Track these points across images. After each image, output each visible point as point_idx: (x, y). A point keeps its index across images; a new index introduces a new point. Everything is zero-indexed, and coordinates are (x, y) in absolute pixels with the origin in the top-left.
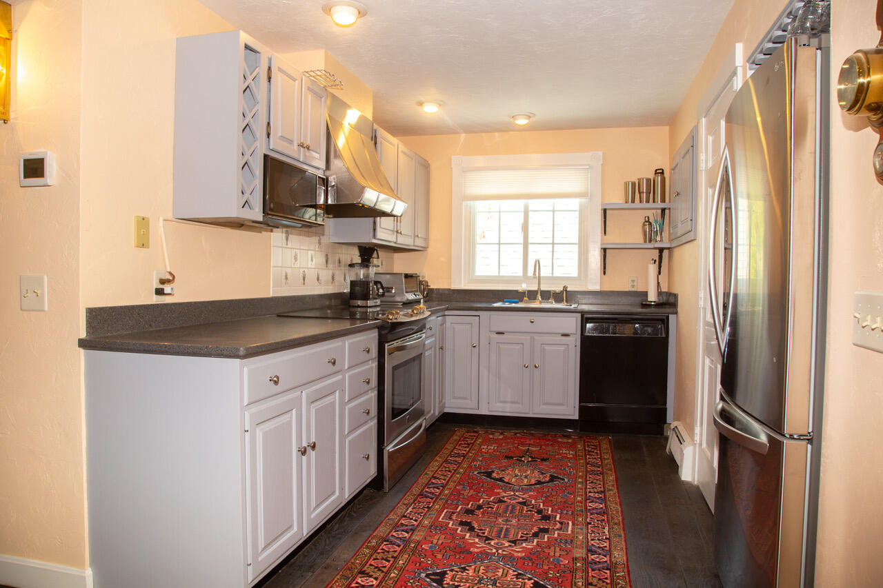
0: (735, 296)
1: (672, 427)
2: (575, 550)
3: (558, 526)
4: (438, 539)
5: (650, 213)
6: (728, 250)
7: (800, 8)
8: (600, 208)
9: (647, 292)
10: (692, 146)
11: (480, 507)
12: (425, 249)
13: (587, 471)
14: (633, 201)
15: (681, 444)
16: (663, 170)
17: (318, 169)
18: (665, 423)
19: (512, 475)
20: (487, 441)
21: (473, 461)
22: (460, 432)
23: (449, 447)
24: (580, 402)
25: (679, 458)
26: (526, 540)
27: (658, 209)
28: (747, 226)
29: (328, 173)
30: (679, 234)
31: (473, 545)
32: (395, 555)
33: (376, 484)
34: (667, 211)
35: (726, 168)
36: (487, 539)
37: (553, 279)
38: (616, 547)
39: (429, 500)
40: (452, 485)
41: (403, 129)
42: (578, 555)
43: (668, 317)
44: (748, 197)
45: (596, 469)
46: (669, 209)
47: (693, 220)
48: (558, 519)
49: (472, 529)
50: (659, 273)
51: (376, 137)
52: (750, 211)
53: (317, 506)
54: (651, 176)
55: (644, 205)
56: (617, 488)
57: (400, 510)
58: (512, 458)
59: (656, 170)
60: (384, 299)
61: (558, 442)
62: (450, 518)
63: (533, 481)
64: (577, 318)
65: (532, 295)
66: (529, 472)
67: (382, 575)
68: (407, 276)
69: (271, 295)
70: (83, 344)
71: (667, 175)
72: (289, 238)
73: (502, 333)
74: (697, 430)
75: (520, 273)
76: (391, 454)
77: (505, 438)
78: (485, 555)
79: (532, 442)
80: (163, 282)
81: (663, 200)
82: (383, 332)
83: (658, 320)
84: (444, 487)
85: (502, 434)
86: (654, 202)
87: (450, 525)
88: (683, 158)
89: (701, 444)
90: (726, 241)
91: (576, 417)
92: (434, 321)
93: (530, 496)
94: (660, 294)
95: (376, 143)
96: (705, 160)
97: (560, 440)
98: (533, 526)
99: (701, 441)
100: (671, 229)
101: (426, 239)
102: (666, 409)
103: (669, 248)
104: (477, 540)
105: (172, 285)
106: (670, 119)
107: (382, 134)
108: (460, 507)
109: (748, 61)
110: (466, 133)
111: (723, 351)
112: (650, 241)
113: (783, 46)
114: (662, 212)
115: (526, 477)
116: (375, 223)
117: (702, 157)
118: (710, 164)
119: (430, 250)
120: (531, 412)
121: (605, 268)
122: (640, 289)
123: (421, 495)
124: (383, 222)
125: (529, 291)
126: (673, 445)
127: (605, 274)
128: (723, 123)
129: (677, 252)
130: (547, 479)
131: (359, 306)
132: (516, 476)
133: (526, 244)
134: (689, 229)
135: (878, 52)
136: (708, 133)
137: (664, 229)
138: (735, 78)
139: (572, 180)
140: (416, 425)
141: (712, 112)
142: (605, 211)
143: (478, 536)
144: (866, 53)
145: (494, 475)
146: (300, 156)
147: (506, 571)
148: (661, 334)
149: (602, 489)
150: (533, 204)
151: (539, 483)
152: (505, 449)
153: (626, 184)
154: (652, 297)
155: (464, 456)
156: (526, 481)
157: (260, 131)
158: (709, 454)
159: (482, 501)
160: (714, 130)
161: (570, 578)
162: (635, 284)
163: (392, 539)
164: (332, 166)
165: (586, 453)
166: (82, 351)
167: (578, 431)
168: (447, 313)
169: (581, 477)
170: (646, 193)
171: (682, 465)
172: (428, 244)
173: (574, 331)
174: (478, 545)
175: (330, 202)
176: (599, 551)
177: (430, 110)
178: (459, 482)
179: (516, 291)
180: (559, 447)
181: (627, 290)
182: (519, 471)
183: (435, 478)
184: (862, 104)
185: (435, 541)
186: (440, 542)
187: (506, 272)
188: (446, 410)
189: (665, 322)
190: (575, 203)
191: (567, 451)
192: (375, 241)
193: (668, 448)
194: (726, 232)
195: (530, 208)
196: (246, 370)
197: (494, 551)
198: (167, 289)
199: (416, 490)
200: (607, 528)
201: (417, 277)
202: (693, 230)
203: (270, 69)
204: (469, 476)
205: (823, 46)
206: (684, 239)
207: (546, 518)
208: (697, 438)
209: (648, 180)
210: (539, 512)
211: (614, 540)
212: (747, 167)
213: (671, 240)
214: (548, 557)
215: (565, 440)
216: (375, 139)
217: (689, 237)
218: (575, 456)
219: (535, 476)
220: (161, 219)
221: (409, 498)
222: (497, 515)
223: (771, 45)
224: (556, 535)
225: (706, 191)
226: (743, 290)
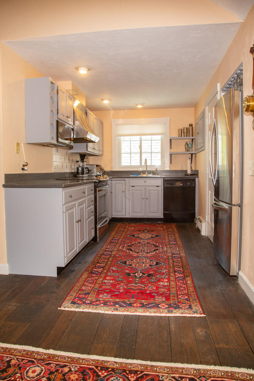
0: (218, 171)
1: (198, 218)
2: (168, 254)
3: (161, 248)
4: (121, 254)
5: (187, 141)
6: (216, 154)
7: (235, 77)
8: (169, 139)
9: (187, 170)
10: (203, 116)
11: (133, 245)
12: (102, 155)
13: (168, 233)
14: (181, 136)
15: (201, 222)
16: (192, 124)
17: (71, 125)
18: (195, 218)
19: (142, 235)
20: (129, 226)
21: (127, 232)
22: (119, 224)
23: (117, 228)
24: (164, 211)
25: (201, 228)
26: (151, 252)
27: (190, 139)
28: (221, 146)
29: (74, 126)
30: (199, 148)
31: (133, 254)
32: (108, 258)
33: (94, 239)
34: (194, 140)
35: (215, 125)
36: (138, 253)
37: (151, 166)
38: (181, 253)
39: (114, 244)
40: (121, 239)
41: (93, 109)
42: (169, 255)
43: (195, 179)
44: (222, 135)
45: (171, 233)
46: (195, 139)
47: (204, 143)
48: (161, 246)
49: (132, 250)
50: (191, 163)
51: (87, 113)
52: (222, 139)
53: (70, 252)
54: (188, 126)
55: (186, 137)
56: (180, 238)
57: (105, 247)
58: (140, 231)
59: (190, 124)
60: (89, 174)
61: (156, 226)
62: (123, 248)
63: (150, 237)
64: (162, 180)
65: (144, 172)
66: (148, 235)
67: (105, 263)
68: (97, 166)
69: (53, 172)
70: (4, 186)
71: (194, 126)
72: (58, 151)
73: (134, 186)
74: (207, 217)
75: (139, 164)
76: (99, 228)
77: (137, 225)
78: (138, 257)
79: (147, 226)
80: (24, 166)
81: (192, 136)
82: (96, 184)
83: (192, 180)
84: (118, 240)
85: (135, 224)
86: (189, 136)
87: (124, 250)
88: (200, 120)
89: (208, 222)
90: (215, 151)
91: (162, 217)
92: (109, 182)
93: (150, 241)
94: (192, 171)
95: (87, 115)
96: (208, 121)
97: (157, 225)
98: (153, 249)
99: (208, 220)
100: (196, 147)
101: (103, 152)
102: (195, 213)
103: (195, 154)
104: (134, 253)
105: (27, 167)
106: (195, 105)
107: (89, 111)
108: (126, 245)
109: (221, 90)
110: (114, 110)
111: (215, 185)
112: (188, 151)
113: (231, 89)
114: (192, 140)
115: (147, 236)
116: (87, 145)
117: (207, 120)
118: (209, 123)
119: (103, 155)
120: (145, 216)
121: (171, 161)
122: (185, 169)
123: (111, 242)
124: (90, 145)
125: (143, 171)
126: (198, 224)
127: (171, 164)
128: (214, 109)
129: (198, 155)
130: (155, 236)
131: (80, 177)
132: (143, 236)
133: (141, 153)
134: (202, 146)
135: (252, 96)
136: (209, 112)
137: (193, 146)
138: (217, 95)
139: (158, 128)
140: (105, 220)
141: (210, 105)
142: (171, 140)
143: (134, 252)
144: (249, 97)
145: (135, 236)
146: (66, 120)
147: (146, 260)
148: (193, 185)
149: (174, 238)
150: (143, 137)
151: (152, 237)
152: (137, 228)
153: (179, 130)
154: (189, 172)
155: (123, 231)
156: (147, 237)
157: (55, 113)
158: (211, 224)
159: (133, 243)
160: (210, 111)
161: (168, 260)
162: (182, 167)
163: (105, 254)
164: (75, 124)
165: (167, 229)
166: (3, 188)
167: (163, 222)
168: (112, 179)
169: (167, 235)
170: (186, 133)
171: (202, 230)
172: (103, 153)
173: (161, 185)
174: (135, 254)
175: (75, 137)
176: (176, 254)
177: (106, 102)
178: (123, 238)
179: (138, 171)
180: (157, 227)
181: (179, 170)
182: (144, 234)
183: (114, 238)
184: (248, 110)
185: (120, 254)
186: (122, 254)
187: (133, 164)
188: (113, 217)
189: (194, 180)
190: (159, 137)
191: (160, 228)
192: (87, 152)
193: (196, 226)
194: (215, 147)
195: (142, 139)
196: (63, 192)
197: (141, 255)
198: (26, 168)
199: (109, 241)
200: (178, 248)
201: (101, 166)
202: (204, 146)
203: (57, 89)
204: (126, 236)
205: (241, 90)
206: (201, 150)
207: (157, 246)
208: (207, 220)
209: (187, 128)
210: (154, 245)
211: (181, 251)
212: (221, 123)
213: (195, 150)
214: (159, 256)
215: (159, 225)
216: (86, 113)
217: (203, 149)
218: (163, 230)
219: (150, 236)
220: (23, 143)
221: (107, 244)
222: (139, 246)
223: (228, 86)
224: (161, 251)
225: (208, 132)
226: (220, 169)
